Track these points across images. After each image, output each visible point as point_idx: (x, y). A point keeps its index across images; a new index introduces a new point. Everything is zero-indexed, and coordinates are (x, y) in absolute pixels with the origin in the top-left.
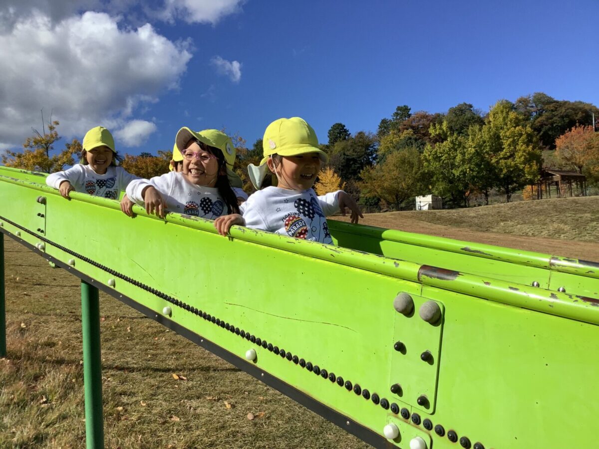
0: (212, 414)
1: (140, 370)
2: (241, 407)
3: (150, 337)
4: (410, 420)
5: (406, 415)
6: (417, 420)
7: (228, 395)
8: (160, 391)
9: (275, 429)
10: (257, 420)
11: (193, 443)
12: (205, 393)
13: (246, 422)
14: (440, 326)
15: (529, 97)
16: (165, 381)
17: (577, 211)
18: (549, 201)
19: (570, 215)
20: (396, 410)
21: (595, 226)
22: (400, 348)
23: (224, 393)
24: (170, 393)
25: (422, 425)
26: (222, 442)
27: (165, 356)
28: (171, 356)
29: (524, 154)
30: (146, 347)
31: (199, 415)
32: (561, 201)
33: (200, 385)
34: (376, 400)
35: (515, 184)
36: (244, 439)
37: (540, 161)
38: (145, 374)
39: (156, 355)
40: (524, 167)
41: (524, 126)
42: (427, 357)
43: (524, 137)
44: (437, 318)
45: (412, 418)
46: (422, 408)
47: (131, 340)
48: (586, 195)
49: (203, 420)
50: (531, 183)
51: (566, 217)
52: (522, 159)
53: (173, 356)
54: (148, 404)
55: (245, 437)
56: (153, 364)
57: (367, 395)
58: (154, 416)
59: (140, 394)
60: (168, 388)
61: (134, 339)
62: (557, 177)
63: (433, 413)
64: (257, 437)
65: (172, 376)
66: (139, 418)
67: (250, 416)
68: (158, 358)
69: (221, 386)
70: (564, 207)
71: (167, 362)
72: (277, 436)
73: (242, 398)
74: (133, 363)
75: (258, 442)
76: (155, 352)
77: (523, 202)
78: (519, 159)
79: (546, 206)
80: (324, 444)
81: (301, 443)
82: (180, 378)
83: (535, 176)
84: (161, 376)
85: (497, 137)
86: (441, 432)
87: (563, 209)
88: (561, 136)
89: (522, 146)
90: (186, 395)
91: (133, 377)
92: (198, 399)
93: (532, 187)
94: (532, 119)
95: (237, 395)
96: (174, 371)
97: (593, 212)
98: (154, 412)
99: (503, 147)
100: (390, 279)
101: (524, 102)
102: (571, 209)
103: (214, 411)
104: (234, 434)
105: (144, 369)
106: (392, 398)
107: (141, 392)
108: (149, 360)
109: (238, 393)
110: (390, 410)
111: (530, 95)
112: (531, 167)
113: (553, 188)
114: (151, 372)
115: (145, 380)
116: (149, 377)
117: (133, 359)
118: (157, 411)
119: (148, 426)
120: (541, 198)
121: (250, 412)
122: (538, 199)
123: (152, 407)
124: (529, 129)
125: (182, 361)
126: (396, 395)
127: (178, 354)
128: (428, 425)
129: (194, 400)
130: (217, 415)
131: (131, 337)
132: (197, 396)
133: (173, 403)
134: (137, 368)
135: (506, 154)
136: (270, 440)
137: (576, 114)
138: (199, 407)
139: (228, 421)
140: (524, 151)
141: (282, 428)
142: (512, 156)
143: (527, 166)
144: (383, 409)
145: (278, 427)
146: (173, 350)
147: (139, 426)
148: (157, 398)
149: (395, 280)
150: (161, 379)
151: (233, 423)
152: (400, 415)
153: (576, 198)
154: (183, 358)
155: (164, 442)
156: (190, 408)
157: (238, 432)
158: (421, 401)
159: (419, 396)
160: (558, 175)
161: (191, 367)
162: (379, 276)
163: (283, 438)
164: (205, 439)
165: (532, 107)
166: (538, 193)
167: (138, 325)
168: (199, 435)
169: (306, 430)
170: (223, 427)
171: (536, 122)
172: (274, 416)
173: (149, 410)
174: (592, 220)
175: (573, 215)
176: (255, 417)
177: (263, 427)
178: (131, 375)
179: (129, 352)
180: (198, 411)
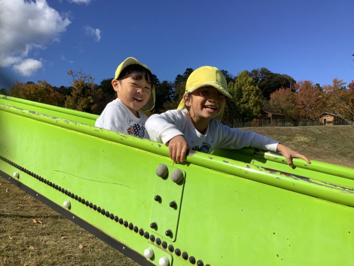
0: (56, 245)
1: (11, 217)
2: (76, 241)
3: (20, 196)
4: (161, 246)
5: (159, 242)
6: (165, 246)
7: (69, 233)
8: (23, 230)
9: (96, 254)
10: (85, 249)
11: (41, 263)
12: (53, 232)
13: (78, 250)
14: (182, 185)
15: (258, 70)
16: (27, 224)
17: (279, 134)
18: (265, 128)
19: (275, 136)
20: (153, 239)
21: (288, 143)
22: (158, 199)
23: (66, 232)
24: (30, 232)
25: (167, 249)
26: (60, 262)
27: (29, 208)
28: (33, 208)
29: (254, 101)
30: (18, 202)
31: (47, 245)
32: (271, 128)
33: (51, 226)
34: (142, 233)
35: (248, 118)
36: (75, 260)
37: (262, 106)
38: (14, 219)
39: (23, 207)
40: (253, 109)
41: (255, 86)
42: (173, 205)
43: (254, 91)
44: (181, 180)
45: (162, 244)
46: (169, 237)
47: (8, 197)
48: (284, 126)
49: (50, 249)
50: (256, 117)
51: (273, 137)
52: (253, 104)
53: (34, 208)
54: (14, 238)
55: (76, 259)
56: (21, 213)
57: (136, 230)
58: (17, 246)
59: (9, 232)
60: (29, 228)
61: (10, 197)
62: (270, 115)
63: (175, 241)
64: (83, 259)
65: (32, 221)
66: (7, 247)
67: (81, 246)
68: (24, 209)
69: (64, 228)
70: (273, 131)
71: (30, 212)
72: (97, 259)
73: (77, 235)
74: (7, 212)
75: (84, 262)
76: (23, 205)
77: (251, 128)
78: (251, 104)
79: (263, 131)
80: (126, 263)
81: (111, 263)
82: (37, 222)
83: (258, 114)
84: (25, 221)
85: (240, 90)
86: (178, 253)
87: (272, 133)
88: (273, 93)
89: (253, 97)
90: (40, 232)
91: (6, 221)
92: (48, 235)
93: (257, 120)
94: (259, 82)
95: (74, 233)
96: (34, 218)
97: (288, 136)
98: (17, 243)
99: (243, 96)
100: (155, 155)
101: (255, 72)
102: (276, 133)
103: (58, 243)
104: (69, 257)
105: (14, 216)
106: (151, 232)
107: (10, 230)
108: (18, 210)
109: (75, 232)
110: (149, 240)
111: (259, 69)
112: (257, 108)
113: (267, 121)
114: (19, 218)
115: (14, 223)
116: (16, 221)
117: (7, 209)
118: (19, 243)
119: (12, 252)
120: (261, 126)
121: (81, 244)
122: (259, 126)
123: (16, 240)
124: (257, 88)
125: (40, 212)
126: (154, 230)
127: (38, 207)
128: (171, 249)
129: (46, 236)
130: (59, 246)
131: (8, 196)
132: (47, 234)
133: (31, 238)
134: (9, 215)
135: (244, 100)
136: (92, 261)
137: (282, 81)
138: (48, 240)
139: (66, 249)
140: (254, 100)
141: (101, 254)
142: (247, 102)
143: (255, 108)
144: (146, 239)
145: (98, 253)
146: (35, 204)
147: (6, 252)
148: (21, 234)
149: (158, 156)
150: (25, 222)
151: (69, 251)
152: (155, 242)
153: (279, 127)
154: (41, 210)
155: (22, 262)
156: (42, 241)
157: (72, 256)
158: (167, 233)
159: (167, 230)
160: (270, 114)
161: (46, 216)
162: (149, 153)
163: (101, 260)
164: (50, 260)
165: (260, 75)
166: (260, 124)
167: (13, 188)
168: (46, 258)
169: (115, 255)
170: (62, 253)
171: (261, 83)
172: (96, 247)
173: (14, 242)
174: (287, 140)
175: (277, 137)
176: (84, 247)
177: (89, 253)
178: (5, 219)
179: (5, 205)
180: (47, 243)
